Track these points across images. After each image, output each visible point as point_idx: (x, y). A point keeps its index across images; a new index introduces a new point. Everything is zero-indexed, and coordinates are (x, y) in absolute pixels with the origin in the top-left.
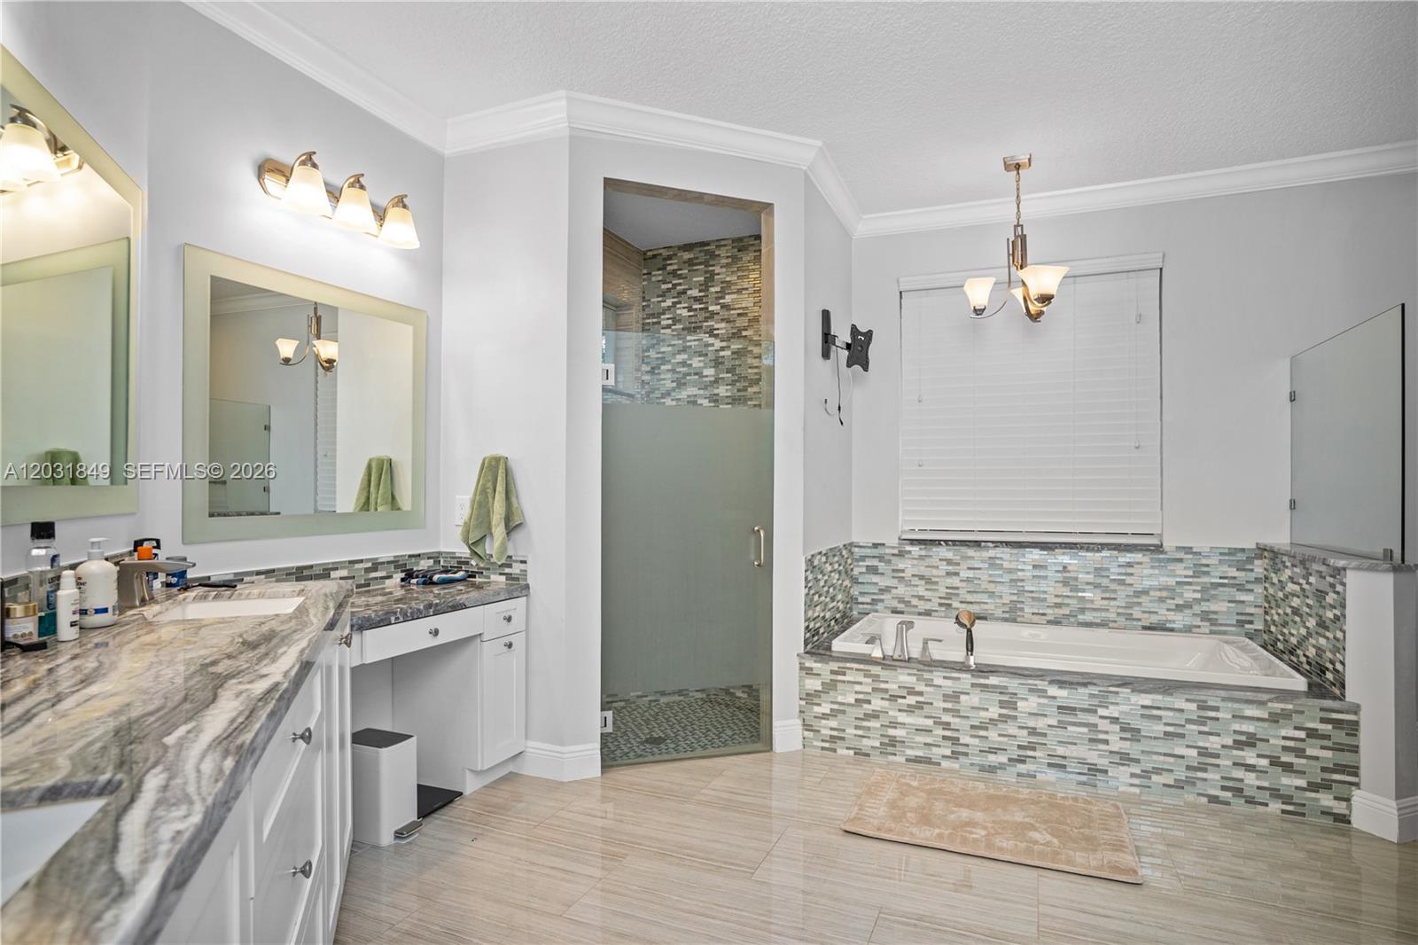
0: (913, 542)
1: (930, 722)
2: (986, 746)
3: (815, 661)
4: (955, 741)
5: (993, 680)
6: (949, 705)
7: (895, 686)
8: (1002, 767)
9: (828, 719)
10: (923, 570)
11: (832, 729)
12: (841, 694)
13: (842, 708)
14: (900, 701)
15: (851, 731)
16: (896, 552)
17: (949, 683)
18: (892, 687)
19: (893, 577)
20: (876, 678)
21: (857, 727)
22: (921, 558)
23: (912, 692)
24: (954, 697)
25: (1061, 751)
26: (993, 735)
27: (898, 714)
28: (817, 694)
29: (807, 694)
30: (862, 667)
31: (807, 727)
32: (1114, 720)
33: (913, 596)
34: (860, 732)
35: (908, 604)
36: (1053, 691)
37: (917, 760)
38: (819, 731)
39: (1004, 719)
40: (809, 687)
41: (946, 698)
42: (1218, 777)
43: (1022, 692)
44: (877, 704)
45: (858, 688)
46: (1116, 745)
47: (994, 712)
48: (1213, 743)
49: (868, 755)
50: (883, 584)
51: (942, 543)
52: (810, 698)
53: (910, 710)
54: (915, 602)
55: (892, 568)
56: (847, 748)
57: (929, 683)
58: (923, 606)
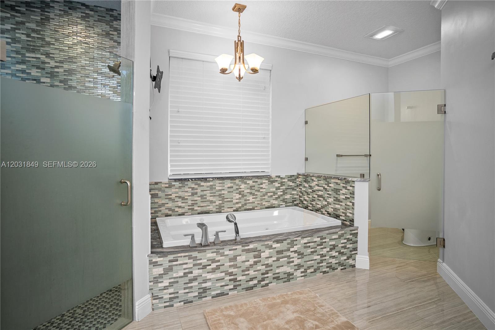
0: (176, 180)
1: (223, 274)
2: (248, 278)
3: (159, 257)
4: (235, 280)
5: (251, 246)
6: (232, 263)
7: (205, 261)
8: (255, 286)
9: (168, 289)
10: (181, 194)
11: (170, 294)
12: (175, 273)
13: (176, 280)
14: (208, 267)
15: (182, 291)
16: (167, 185)
17: (232, 252)
18: (204, 261)
19: (166, 198)
20: (195, 259)
21: (185, 289)
22: (180, 187)
23: (214, 261)
24: (234, 258)
25: (277, 271)
26: (252, 273)
27: (207, 275)
28: (161, 276)
29: (154, 278)
30: (187, 254)
31: (154, 297)
32: (295, 252)
33: (176, 207)
34: (187, 291)
35: (173, 211)
36: (275, 245)
37: (218, 295)
38: (162, 297)
39: (256, 263)
40: (156, 273)
41: (231, 260)
42: (325, 264)
43: (263, 248)
44: (196, 272)
45: (185, 266)
46: (297, 261)
47: (252, 261)
48: (324, 251)
49: (192, 302)
50: (161, 202)
51: (190, 180)
52: (156, 280)
53: (213, 271)
54: (177, 209)
55: (165, 194)
56: (180, 302)
57: (222, 255)
58: (181, 211)
